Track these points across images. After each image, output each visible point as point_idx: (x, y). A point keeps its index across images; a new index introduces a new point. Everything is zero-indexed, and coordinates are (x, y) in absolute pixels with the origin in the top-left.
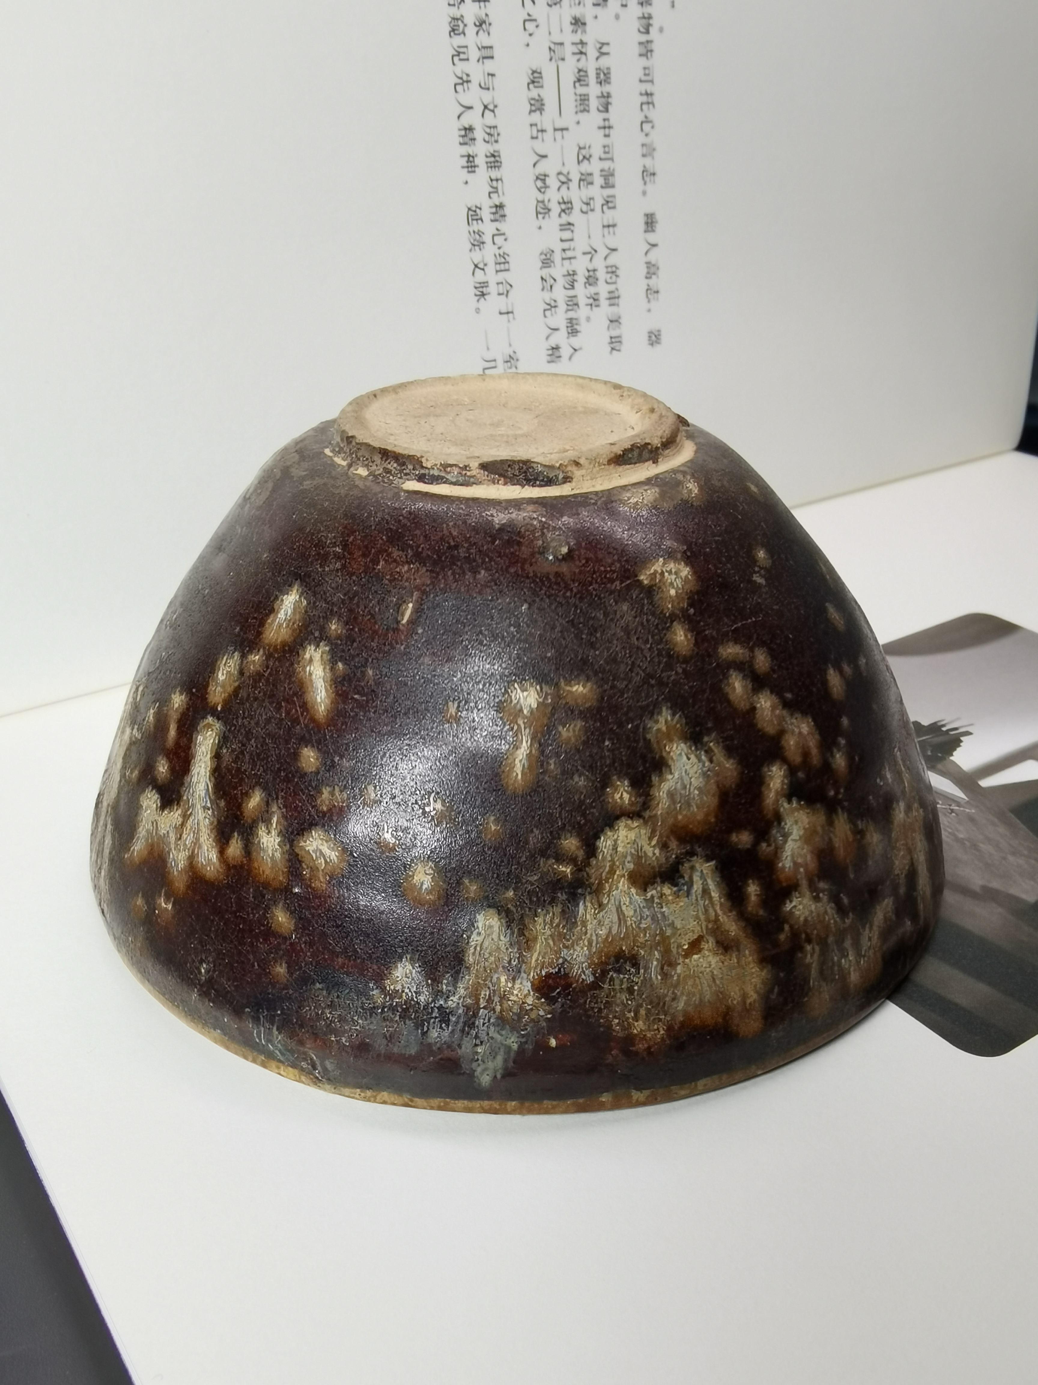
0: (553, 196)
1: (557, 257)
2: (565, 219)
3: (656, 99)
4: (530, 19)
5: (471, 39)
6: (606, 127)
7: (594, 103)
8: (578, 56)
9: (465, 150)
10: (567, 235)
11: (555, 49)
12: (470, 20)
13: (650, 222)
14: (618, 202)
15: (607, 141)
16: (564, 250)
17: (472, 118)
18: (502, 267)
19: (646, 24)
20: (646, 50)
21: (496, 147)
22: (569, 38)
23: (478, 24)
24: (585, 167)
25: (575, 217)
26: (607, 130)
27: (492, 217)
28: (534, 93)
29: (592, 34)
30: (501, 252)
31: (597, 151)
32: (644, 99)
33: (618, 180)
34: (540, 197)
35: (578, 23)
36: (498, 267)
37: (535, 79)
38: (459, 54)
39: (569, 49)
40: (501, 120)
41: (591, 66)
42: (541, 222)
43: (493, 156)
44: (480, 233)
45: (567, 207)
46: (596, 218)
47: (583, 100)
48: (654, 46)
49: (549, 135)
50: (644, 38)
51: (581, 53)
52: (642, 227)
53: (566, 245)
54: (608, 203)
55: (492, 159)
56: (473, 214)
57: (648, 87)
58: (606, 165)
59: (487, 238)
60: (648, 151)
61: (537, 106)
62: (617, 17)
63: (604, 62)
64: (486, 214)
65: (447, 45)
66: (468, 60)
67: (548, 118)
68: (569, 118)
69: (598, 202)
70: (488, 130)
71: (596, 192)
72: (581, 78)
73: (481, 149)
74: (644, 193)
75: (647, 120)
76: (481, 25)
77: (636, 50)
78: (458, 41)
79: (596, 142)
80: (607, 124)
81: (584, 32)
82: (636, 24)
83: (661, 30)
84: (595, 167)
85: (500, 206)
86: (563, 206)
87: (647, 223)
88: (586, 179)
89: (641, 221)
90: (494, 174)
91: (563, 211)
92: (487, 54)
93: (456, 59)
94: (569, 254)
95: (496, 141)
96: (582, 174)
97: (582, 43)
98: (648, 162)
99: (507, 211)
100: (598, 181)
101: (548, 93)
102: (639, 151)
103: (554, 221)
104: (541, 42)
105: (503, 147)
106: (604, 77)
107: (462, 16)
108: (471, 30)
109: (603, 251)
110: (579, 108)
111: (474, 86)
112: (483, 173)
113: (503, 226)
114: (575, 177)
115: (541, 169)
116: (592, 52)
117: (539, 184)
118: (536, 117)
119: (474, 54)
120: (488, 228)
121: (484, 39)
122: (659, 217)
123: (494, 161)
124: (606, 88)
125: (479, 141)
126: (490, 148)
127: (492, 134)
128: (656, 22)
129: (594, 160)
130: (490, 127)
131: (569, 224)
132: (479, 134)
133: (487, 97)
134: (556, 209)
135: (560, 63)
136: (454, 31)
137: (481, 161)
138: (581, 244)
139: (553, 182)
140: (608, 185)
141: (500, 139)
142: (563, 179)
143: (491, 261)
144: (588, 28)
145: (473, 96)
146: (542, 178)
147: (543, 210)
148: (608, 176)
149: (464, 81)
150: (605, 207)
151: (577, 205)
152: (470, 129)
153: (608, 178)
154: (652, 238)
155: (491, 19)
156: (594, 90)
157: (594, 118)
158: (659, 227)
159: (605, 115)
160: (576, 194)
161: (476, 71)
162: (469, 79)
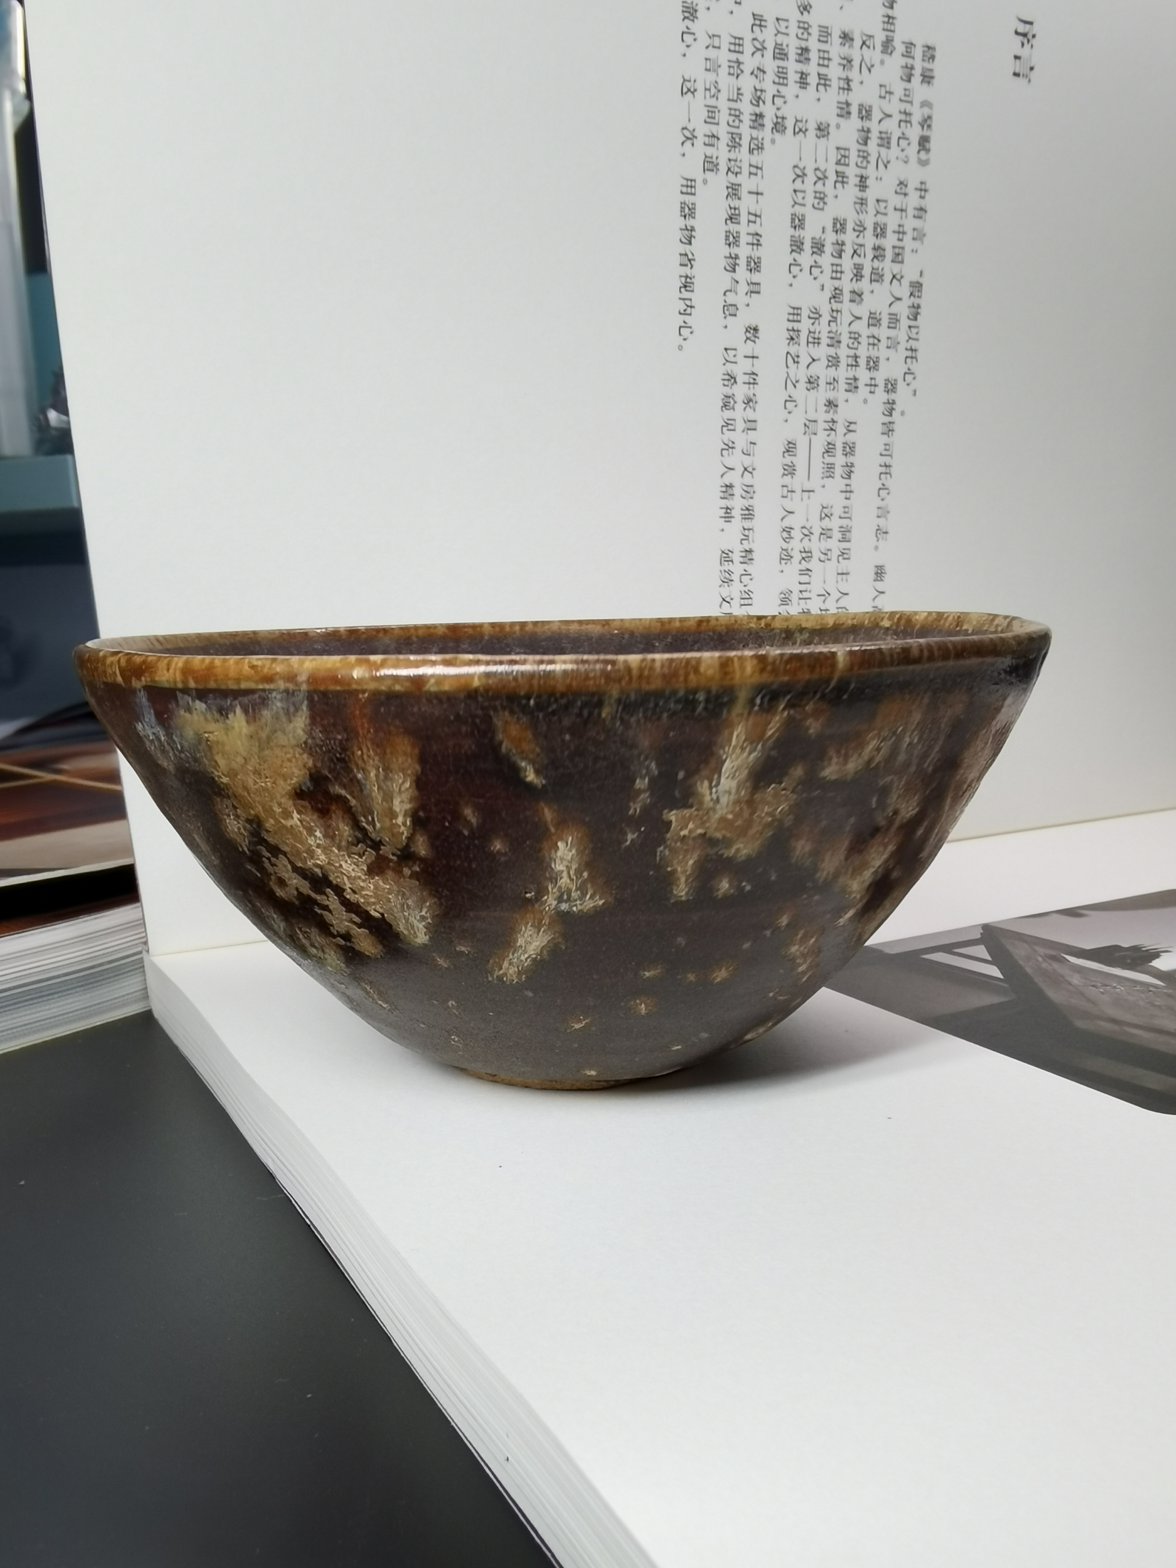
0: (796, 545)
1: (795, 597)
2: (804, 565)
3: (893, 470)
4: (790, 399)
5: (739, 413)
6: (848, 492)
7: (839, 471)
8: (828, 432)
9: (724, 503)
10: (805, 579)
11: (809, 425)
12: (740, 398)
13: (879, 573)
14: (853, 554)
15: (847, 503)
16: (801, 591)
17: (732, 478)
18: (746, 602)
19: (890, 408)
20: (888, 429)
21: (751, 502)
22: (822, 416)
23: (746, 402)
24: (826, 523)
25: (814, 564)
26: (848, 494)
27: (742, 560)
28: (788, 460)
29: (843, 414)
30: (746, 589)
31: (838, 511)
32: (883, 469)
33: (854, 535)
34: (785, 546)
35: (831, 404)
36: (743, 602)
37: (790, 448)
38: (728, 425)
39: (822, 425)
40: (758, 481)
41: (839, 440)
42: (783, 566)
43: (748, 509)
44: (730, 572)
45: (807, 555)
46: (832, 567)
47: (830, 467)
48: (895, 427)
49: (797, 496)
50: (887, 419)
51: (832, 429)
52: (873, 576)
53: (803, 587)
54: (844, 554)
55: (747, 512)
56: (726, 556)
57: (887, 460)
58: (845, 522)
59: (735, 577)
60: (883, 512)
61: (790, 470)
62: (865, 401)
63: (851, 437)
64: (736, 557)
65: (718, 417)
66: (734, 430)
67: (798, 481)
68: (816, 481)
69: (836, 553)
70: (745, 488)
71: (834, 544)
72: (829, 449)
73: (737, 504)
74: (876, 548)
75: (884, 487)
76: (748, 402)
77: (880, 428)
78: (728, 414)
79: (838, 503)
80: (848, 489)
81: (836, 412)
82: (882, 408)
83: (903, 413)
84: (835, 524)
85: (750, 551)
86: (804, 555)
87: (877, 573)
88: (826, 533)
89: (873, 570)
90: (747, 524)
91: (803, 558)
92: (751, 425)
93: (725, 429)
94: (805, 595)
95: (752, 498)
96: (823, 529)
97: (833, 421)
98: (882, 522)
99: (754, 555)
100: (837, 535)
101: (800, 461)
102: (875, 512)
103: (795, 565)
104: (798, 419)
105: (757, 503)
106: (850, 449)
107: (733, 395)
108: (740, 406)
109: (835, 595)
110: (825, 475)
111: (737, 452)
112: (737, 523)
113: (750, 568)
114: (817, 531)
115: (787, 523)
116: (841, 428)
117: (785, 535)
118: (787, 480)
119: (740, 425)
120: (737, 568)
121: (750, 414)
122: (887, 569)
123: (748, 513)
124: (851, 459)
125: (737, 497)
126: (746, 503)
127: (749, 491)
128: (898, 408)
129: (835, 518)
130: (747, 486)
131: (808, 570)
132: (738, 491)
133: (747, 461)
134: (797, 557)
135: (813, 437)
136: (725, 406)
137: (737, 513)
138: (816, 587)
139: (797, 534)
140: (844, 540)
141: (755, 496)
142: (806, 532)
143: (736, 595)
144: (839, 409)
145: (736, 459)
146: (788, 530)
147: (786, 557)
148: (845, 532)
149: (729, 447)
150: (841, 558)
151: (816, 554)
152: (730, 486)
153: (845, 534)
154: (880, 586)
155: (758, 398)
156: (839, 460)
157: (838, 483)
158: (887, 577)
159: (847, 482)
160: (816, 545)
161: (740, 438)
162: (734, 445)
